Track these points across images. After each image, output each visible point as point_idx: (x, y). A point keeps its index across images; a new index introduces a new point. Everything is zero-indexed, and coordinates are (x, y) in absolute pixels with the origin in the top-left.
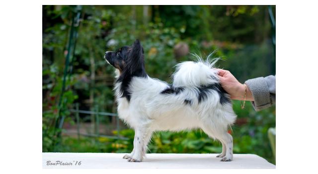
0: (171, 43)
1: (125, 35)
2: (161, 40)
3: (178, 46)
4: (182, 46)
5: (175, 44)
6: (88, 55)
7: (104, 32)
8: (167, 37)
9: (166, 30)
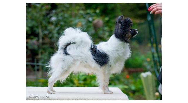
0: (90, 19)
1: (62, 14)
2: (84, 18)
3: (95, 21)
4: (98, 22)
5: (93, 20)
6: (37, 27)
7: (48, 12)
8: (88, 16)
9: (89, 11)
